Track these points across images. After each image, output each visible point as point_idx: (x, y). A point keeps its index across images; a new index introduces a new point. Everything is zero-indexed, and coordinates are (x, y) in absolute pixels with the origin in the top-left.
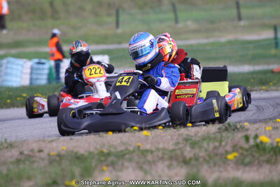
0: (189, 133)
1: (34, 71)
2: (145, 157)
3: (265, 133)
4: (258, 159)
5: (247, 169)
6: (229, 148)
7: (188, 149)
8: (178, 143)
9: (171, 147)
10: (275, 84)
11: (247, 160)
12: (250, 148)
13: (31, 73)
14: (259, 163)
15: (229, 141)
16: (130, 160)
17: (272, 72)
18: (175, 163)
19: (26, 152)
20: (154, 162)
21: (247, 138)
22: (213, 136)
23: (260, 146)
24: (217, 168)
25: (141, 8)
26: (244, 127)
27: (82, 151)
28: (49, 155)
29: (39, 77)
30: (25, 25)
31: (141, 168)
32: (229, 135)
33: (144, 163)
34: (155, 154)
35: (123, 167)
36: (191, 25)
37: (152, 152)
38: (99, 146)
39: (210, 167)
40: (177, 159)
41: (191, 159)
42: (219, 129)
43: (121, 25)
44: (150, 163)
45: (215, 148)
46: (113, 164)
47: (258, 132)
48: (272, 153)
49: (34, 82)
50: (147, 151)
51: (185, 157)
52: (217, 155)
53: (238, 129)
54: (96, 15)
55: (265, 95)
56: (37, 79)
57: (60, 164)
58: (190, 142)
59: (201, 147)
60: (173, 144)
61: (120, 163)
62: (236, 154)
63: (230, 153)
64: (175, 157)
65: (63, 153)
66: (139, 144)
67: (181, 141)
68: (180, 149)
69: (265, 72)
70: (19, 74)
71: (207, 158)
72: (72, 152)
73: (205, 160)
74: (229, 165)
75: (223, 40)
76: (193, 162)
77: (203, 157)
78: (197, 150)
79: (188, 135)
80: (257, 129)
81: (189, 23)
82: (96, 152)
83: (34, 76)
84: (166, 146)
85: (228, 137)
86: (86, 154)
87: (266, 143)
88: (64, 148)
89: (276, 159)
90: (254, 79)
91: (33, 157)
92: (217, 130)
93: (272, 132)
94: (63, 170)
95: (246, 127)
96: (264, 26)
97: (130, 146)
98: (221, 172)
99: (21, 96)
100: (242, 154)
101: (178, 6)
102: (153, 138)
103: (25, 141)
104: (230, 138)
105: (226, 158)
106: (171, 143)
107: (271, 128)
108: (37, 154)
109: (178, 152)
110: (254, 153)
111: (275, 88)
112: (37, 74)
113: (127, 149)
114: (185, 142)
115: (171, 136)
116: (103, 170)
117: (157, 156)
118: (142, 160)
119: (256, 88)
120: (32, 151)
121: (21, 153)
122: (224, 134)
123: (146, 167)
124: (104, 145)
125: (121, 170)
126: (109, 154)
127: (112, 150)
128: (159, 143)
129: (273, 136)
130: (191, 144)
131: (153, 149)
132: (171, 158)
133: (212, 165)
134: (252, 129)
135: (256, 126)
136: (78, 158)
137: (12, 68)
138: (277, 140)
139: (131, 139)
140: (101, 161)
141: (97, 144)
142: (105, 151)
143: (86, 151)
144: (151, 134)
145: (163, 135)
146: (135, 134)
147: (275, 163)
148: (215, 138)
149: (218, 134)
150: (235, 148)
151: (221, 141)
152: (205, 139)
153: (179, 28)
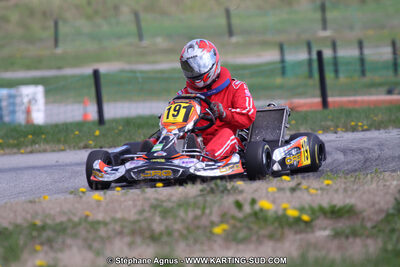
0: (161, 197)
2: (96, 231)
3: (267, 197)
4: (257, 233)
5: (241, 247)
6: (215, 218)
7: (158, 219)
8: (144, 211)
9: (132, 215)
11: (241, 235)
12: (245, 218)
14: (258, 239)
15: (216, 208)
16: (75, 236)
18: (138, 240)
20: (109, 238)
21: (239, 205)
22: (192, 201)
23: (260, 215)
24: (198, 247)
25: (89, 18)
26: (237, 188)
27: (4, 224)
31: (90, 247)
32: (216, 199)
33: (94, 240)
34: (110, 227)
35: (64, 247)
36: (161, 42)
37: (106, 224)
38: (29, 216)
39: (188, 245)
40: (141, 234)
41: (161, 234)
42: (201, 191)
43: (60, 44)
44: (102, 240)
45: (196, 218)
46: (49, 242)
47: (256, 196)
48: (276, 224)
50: (98, 222)
51: (152, 231)
52: (198, 227)
53: (228, 191)
58: (159, 210)
59: (175, 217)
60: (135, 213)
61: (60, 240)
62: (225, 226)
63: (218, 225)
64: (140, 232)
66: (87, 213)
67: (147, 209)
68: (145, 219)
71: (185, 232)
73: (181, 234)
74: (215, 241)
76: (165, 238)
77: (178, 230)
78: (169, 222)
79: (157, 199)
80: (256, 191)
81: (159, 40)
82: (25, 225)
84: (126, 216)
85: (215, 203)
86: (11, 228)
87: (267, 211)
89: (283, 234)
92: (199, 193)
93: (277, 195)
95: (240, 188)
96: (265, 44)
97: (75, 215)
98: (204, 252)
100: (234, 227)
101: (143, 16)
102: (107, 205)
104: (217, 204)
105: (211, 233)
106: (133, 211)
107: (275, 189)
109: (144, 224)
110: (252, 226)
113: (70, 220)
114: (152, 210)
115: (134, 201)
116: (35, 251)
117: (114, 229)
118: (91, 236)
122: (209, 198)
123: (96, 245)
124: (36, 213)
125: (61, 250)
126: (43, 228)
127: (49, 222)
128: (116, 212)
129: (278, 201)
130: (161, 212)
131: (108, 219)
132: (133, 233)
133: (191, 242)
134: (248, 191)
135: (255, 185)
138: (285, 205)
139: (76, 205)
140: (33, 238)
141: (27, 213)
142: (38, 223)
143: (10, 223)
144: (105, 199)
145: (122, 199)
146: (81, 197)
147: (281, 239)
148: (195, 204)
149: (200, 198)
150: (224, 218)
151: (204, 208)
152: (181, 206)
153: (145, 47)
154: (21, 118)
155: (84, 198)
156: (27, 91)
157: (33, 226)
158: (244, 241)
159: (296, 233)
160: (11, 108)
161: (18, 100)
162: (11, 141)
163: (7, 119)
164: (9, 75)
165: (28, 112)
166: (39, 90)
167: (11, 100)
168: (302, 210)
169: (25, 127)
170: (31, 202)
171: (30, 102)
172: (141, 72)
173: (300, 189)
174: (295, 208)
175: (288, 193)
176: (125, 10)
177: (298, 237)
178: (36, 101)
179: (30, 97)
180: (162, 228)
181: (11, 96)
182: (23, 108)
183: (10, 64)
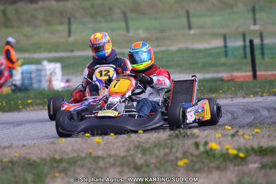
2: (97, 163)
3: (215, 140)
4: (208, 165)
5: (197, 175)
6: (179, 155)
7: (139, 155)
8: (130, 149)
9: (122, 153)
10: (224, 92)
11: (197, 166)
12: (200, 155)
14: (209, 169)
16: (82, 166)
17: (222, 80)
18: (126, 169)
20: (106, 168)
21: (197, 145)
22: (163, 143)
23: (210, 153)
24: (167, 174)
25: (92, 16)
26: (194, 134)
27: (34, 158)
28: (1, 161)
33: (96, 169)
34: (107, 160)
35: (75, 174)
36: (142, 33)
37: (103, 158)
38: (51, 153)
39: (161, 174)
40: (128, 166)
41: (142, 165)
42: (170, 136)
43: (72, 34)
44: (101, 169)
45: (166, 154)
46: (65, 171)
47: (208, 139)
48: (221, 159)
50: (99, 157)
51: (136, 164)
52: (167, 161)
53: (188, 136)
54: (48, 23)
57: (12, 170)
58: (141, 149)
59: (152, 154)
60: (124, 151)
61: (72, 169)
62: (186, 161)
63: (181, 159)
64: (127, 164)
65: (15, 159)
66: (91, 151)
68: (131, 155)
69: (215, 80)
71: (158, 164)
72: (25, 158)
73: (156, 166)
74: (179, 171)
75: (174, 48)
76: (144, 169)
77: (153, 163)
78: (148, 157)
79: (139, 142)
80: (207, 136)
81: (140, 32)
82: (48, 159)
84: (117, 153)
85: (179, 144)
86: (38, 161)
87: (216, 150)
88: (17, 155)
89: (226, 166)
90: (204, 86)
92: (168, 137)
93: (221, 139)
94: (15, 177)
95: (196, 134)
96: (213, 35)
97: (82, 152)
100: (192, 161)
102: (105, 145)
104: (181, 145)
105: (177, 165)
106: (123, 149)
107: (220, 135)
109: (130, 159)
110: (204, 160)
111: (224, 96)
113: (79, 156)
114: (136, 149)
115: (123, 143)
116: (55, 177)
117: (109, 162)
118: (94, 167)
119: (206, 96)
122: (175, 141)
123: (98, 173)
124: (56, 151)
126: (61, 161)
127: (64, 156)
128: (111, 150)
129: (223, 143)
130: (141, 151)
131: (105, 155)
132: (122, 165)
133: (163, 171)
134: (202, 136)
135: (206, 133)
136: (30, 164)
138: (227, 146)
139: (84, 145)
140: (54, 168)
141: (50, 150)
142: (57, 157)
143: (38, 158)
144: (103, 141)
145: (115, 141)
146: (86, 140)
147: (224, 169)
148: (165, 145)
149: (168, 141)
151: (172, 148)
152: (155, 146)
153: (130, 37)
154: (45, 85)
155: (89, 141)
156: (50, 67)
157: (54, 160)
159: (235, 165)
160: (38, 78)
161: (43, 73)
162: (38, 101)
163: (35, 86)
164: (37, 56)
165: (50, 81)
166: (58, 65)
167: (39, 73)
168: (239, 150)
169: (48, 91)
170: (52, 143)
171: (51, 74)
173: (238, 135)
174: (234, 148)
175: (230, 138)
176: (117, 11)
177: (236, 168)
178: (56, 73)
179: (52, 70)
180: (143, 161)
181: (38, 70)
182: (47, 78)
183: (38, 48)
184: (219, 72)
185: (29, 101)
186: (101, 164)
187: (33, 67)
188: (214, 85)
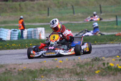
0: (79, 62)
1: (12, 34)
2: (60, 72)
3: (112, 62)
4: (109, 73)
5: (104, 77)
6: (96, 68)
7: (79, 68)
8: (74, 66)
9: (71, 67)
10: (116, 41)
11: (104, 74)
12: (105, 68)
13: (11, 35)
14: (109, 75)
15: (96, 65)
16: (54, 73)
17: (115, 35)
18: (73, 75)
19: (8, 69)
20: (64, 74)
21: (104, 64)
22: (89, 63)
23: (110, 68)
24: (91, 77)
25: (58, 7)
27: (32, 69)
28: (18, 70)
29: (14, 36)
30: (8, 14)
31: (58, 77)
32: (96, 63)
33: (59, 74)
34: (64, 70)
35: (50, 76)
36: (80, 15)
37: (63, 70)
38: (40, 67)
39: (88, 76)
40: (74, 73)
41: (80, 73)
42: (92, 60)
43: (50, 15)
44: (62, 74)
45: (90, 68)
46: (46, 75)
47: (109, 62)
48: (115, 71)
49: (12, 39)
50: (61, 69)
51: (77, 72)
52: (91, 71)
53: (100, 60)
54: (39, 10)
55: (112, 45)
56: (13, 37)
57: (23, 74)
58: (79, 65)
59: (84, 68)
61: (49, 74)
62: (99, 71)
63: (97, 70)
64: (73, 72)
65: (24, 70)
66: (57, 66)
67: (75, 65)
68: (75, 68)
69: (112, 35)
70: (5, 35)
71: (87, 73)
72: (28, 69)
73: (86, 73)
74: (96, 75)
76: (81, 74)
77: (85, 72)
78: (82, 69)
79: (78, 62)
80: (109, 60)
81: (79, 14)
82: (39, 69)
83: (12, 36)
84: (69, 67)
85: (96, 64)
86: (34, 70)
87: (112, 66)
88: (25, 68)
89: (117, 73)
90: (107, 38)
91: (11, 71)
92: (91, 61)
94: (24, 77)
95: (103, 59)
96: (112, 16)
97: (53, 67)
98: (93, 78)
99: (6, 45)
100: (102, 71)
101: (75, 7)
102: (63, 64)
103: (8, 64)
105: (95, 73)
106: (71, 66)
107: (114, 60)
108: (13, 70)
109: (74, 70)
110: (107, 71)
111: (116, 42)
112: (13, 35)
113: (52, 68)
114: (77, 66)
115: (71, 63)
119: (108, 42)
120: (11, 69)
121: (6, 70)
122: (94, 62)
124: (42, 66)
126: (44, 70)
127: (46, 69)
128: (66, 66)
129: (115, 63)
130: (79, 66)
131: (63, 68)
132: (71, 72)
134: (106, 60)
135: (108, 59)
136: (31, 72)
137: (2, 33)
138: (117, 65)
139: (54, 64)
140: (41, 73)
141: (39, 66)
142: (43, 69)
145: (68, 62)
146: (55, 61)
147: (116, 75)
148: (90, 64)
149: (91, 62)
150: (99, 68)
151: (93, 65)
152: (86, 64)
153: (75, 16)
154: (37, 37)
155: (56, 62)
156: (40, 29)
157: (41, 70)
158: (105, 75)
160: (35, 34)
161: (37, 32)
162: (35, 44)
163: (33, 37)
164: (34, 24)
165: (40, 35)
166: (43, 29)
167: (35, 32)
169: (39, 40)
170: (41, 63)
171: (40, 32)
172: (74, 24)
175: (118, 61)
176: (69, 5)
178: (42, 32)
179: (40, 31)
180: (80, 71)
181: (34, 31)
182: (38, 34)
183: (34, 21)
184: (114, 32)
185: (30, 44)
186: (62, 72)
187: (32, 29)
188: (112, 38)
